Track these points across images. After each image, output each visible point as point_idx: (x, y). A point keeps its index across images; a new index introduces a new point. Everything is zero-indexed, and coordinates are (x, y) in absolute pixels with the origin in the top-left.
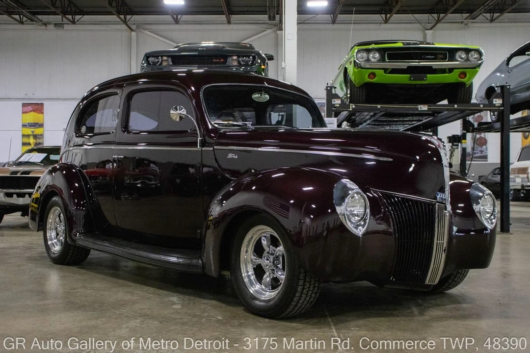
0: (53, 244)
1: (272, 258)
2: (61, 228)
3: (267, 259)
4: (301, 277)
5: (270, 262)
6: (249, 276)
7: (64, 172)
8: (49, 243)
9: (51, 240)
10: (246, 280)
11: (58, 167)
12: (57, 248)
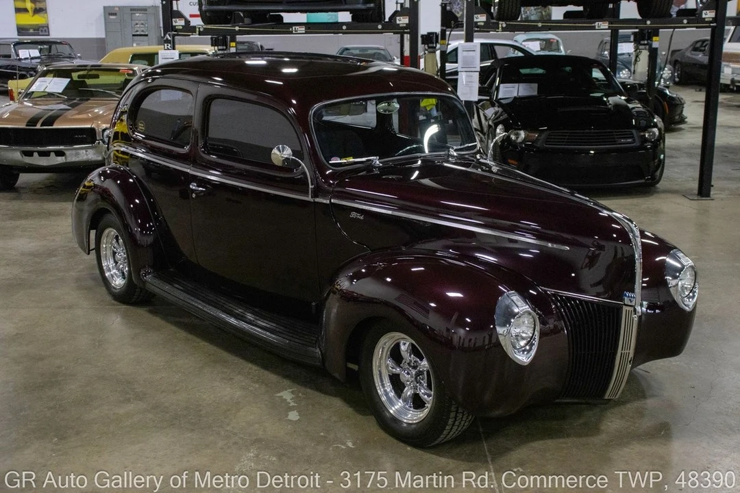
0: (112, 276)
1: (414, 372)
2: (121, 255)
3: (408, 374)
4: (453, 409)
5: (412, 377)
6: (386, 394)
7: (119, 182)
8: (107, 274)
9: (109, 270)
10: (384, 399)
11: (108, 172)
12: (118, 282)
